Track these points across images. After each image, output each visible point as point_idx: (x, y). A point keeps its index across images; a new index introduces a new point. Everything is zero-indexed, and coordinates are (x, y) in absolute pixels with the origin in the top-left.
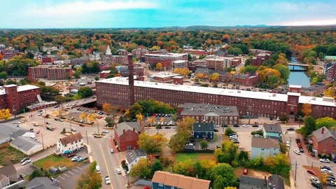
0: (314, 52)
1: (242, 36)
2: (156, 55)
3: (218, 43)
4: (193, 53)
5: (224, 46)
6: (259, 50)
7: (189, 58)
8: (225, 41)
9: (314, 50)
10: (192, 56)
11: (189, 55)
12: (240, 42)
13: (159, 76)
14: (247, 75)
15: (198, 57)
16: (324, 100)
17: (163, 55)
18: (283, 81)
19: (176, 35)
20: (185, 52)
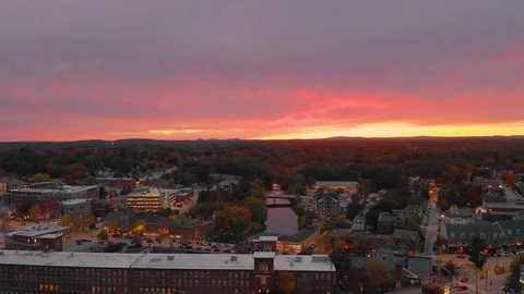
0: (300, 176)
1: (201, 154)
2: (34, 191)
3: (160, 166)
4: (112, 184)
5: (170, 171)
6: (224, 176)
7: (102, 194)
8: (173, 162)
9: (300, 172)
10: (107, 189)
11: (101, 189)
12: (196, 164)
13: (25, 234)
14: (195, 221)
15: (119, 191)
16: (314, 260)
17: (46, 191)
18: (257, 226)
19: (88, 153)
20: (97, 182)
